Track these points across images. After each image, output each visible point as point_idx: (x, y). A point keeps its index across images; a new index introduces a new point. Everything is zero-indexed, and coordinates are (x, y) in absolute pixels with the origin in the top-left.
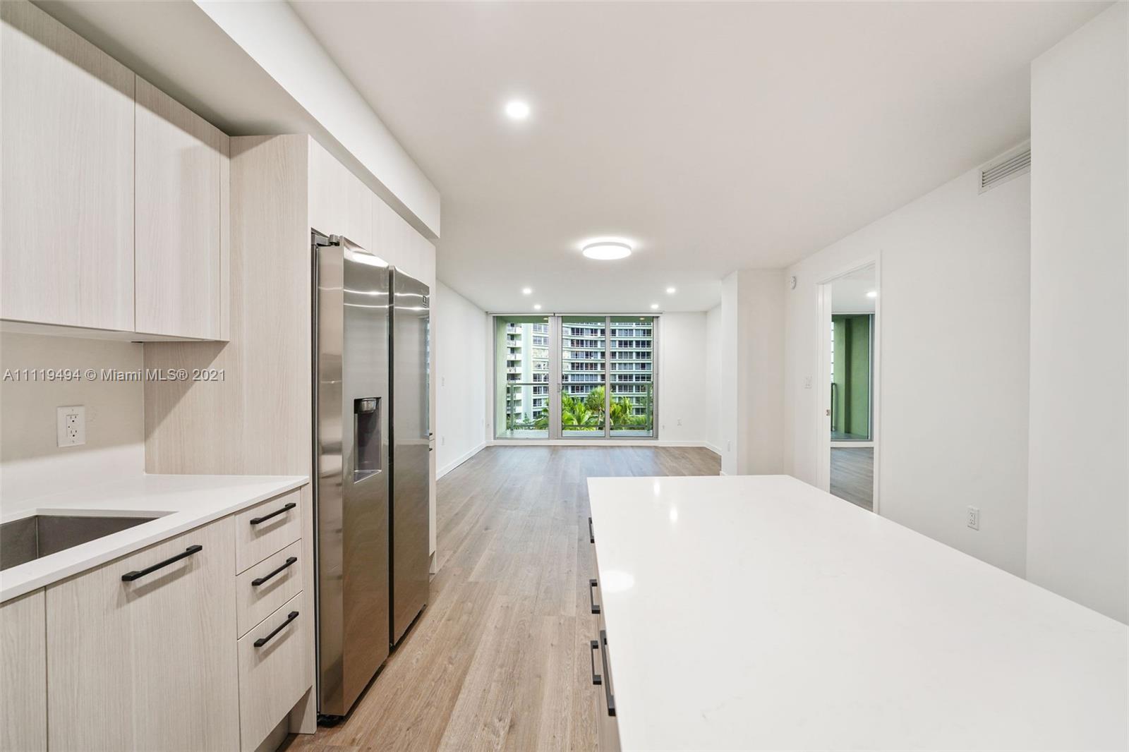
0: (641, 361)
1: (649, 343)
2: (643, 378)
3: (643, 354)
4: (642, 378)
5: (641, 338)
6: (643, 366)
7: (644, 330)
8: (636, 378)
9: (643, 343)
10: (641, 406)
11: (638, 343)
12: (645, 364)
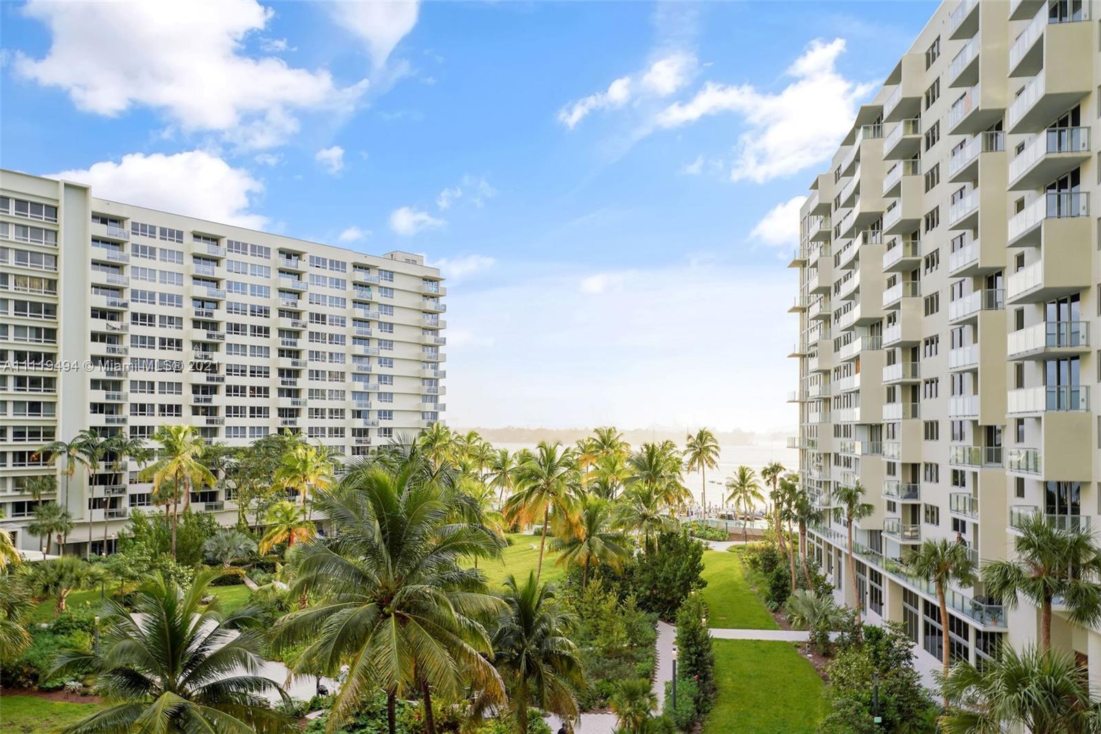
0: (28, 396)
1: (51, 357)
2: (34, 434)
3: (35, 382)
4: (31, 434)
5: (29, 345)
6: (35, 407)
7: (38, 330)
8: (15, 434)
9: (36, 357)
10: (27, 497)
11: (20, 356)
12: (39, 403)
